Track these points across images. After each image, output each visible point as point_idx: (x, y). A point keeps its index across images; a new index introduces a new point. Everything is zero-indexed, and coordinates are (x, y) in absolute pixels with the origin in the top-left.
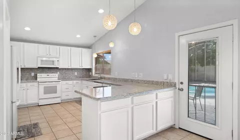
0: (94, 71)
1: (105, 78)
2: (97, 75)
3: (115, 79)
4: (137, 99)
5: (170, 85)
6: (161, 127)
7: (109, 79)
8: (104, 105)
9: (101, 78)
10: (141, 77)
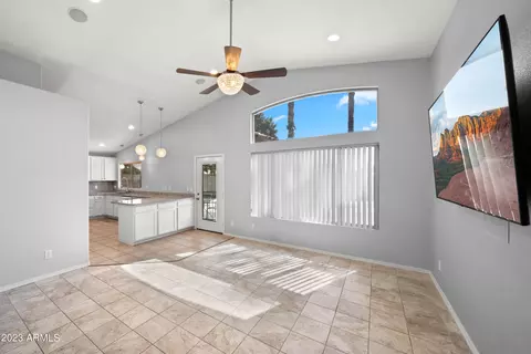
0: (119, 183)
1: (134, 192)
2: (124, 189)
3: (145, 193)
4: (161, 205)
5: (191, 196)
6: (181, 227)
7: (139, 193)
8: (138, 209)
9: (129, 192)
10: (170, 190)
